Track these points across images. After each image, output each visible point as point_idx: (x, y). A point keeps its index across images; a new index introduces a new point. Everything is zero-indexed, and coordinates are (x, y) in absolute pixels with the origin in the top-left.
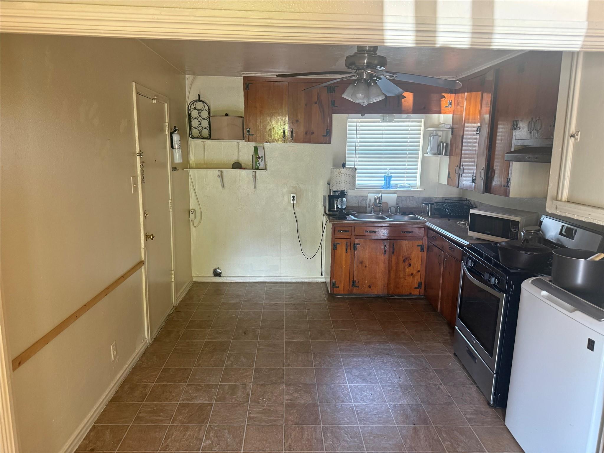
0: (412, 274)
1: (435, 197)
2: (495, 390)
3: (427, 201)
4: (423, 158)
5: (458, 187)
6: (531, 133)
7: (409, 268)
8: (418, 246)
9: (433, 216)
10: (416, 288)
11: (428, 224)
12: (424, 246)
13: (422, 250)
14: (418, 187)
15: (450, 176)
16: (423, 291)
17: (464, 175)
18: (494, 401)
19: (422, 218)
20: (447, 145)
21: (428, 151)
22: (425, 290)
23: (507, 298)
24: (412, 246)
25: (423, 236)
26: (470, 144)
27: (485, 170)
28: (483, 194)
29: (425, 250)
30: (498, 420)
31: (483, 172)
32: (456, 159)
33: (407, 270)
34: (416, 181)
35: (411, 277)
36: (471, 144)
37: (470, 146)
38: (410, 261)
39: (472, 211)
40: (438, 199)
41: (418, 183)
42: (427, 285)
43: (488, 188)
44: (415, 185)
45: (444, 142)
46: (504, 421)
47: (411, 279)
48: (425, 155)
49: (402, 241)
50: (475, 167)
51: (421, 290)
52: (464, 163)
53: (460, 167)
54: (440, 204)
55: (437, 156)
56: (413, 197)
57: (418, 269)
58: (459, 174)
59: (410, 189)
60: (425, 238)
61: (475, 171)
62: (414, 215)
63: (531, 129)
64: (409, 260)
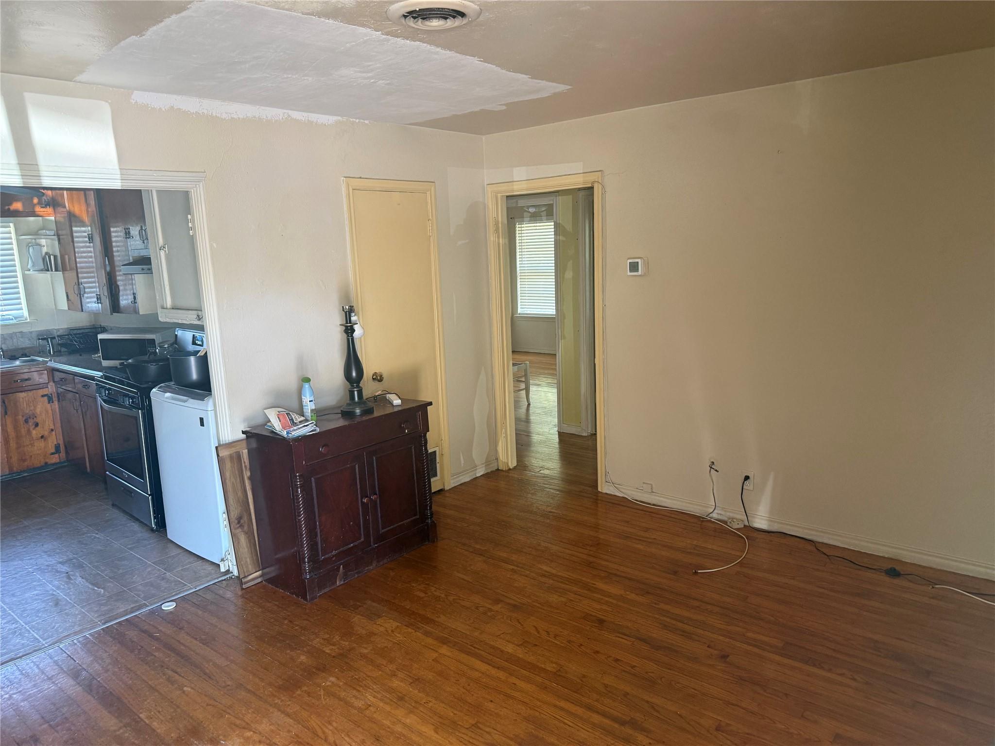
0: (42, 437)
1: (56, 328)
2: (154, 513)
3: (45, 336)
4: (25, 277)
5: (82, 311)
6: (144, 242)
7: (37, 428)
8: (43, 396)
9: (58, 353)
10: (52, 454)
11: (49, 364)
12: (51, 394)
13: (50, 400)
14: (27, 317)
15: (70, 298)
16: (64, 455)
17: (86, 295)
18: (156, 524)
19: (41, 359)
20: (55, 257)
21: (29, 267)
22: (67, 452)
23: (143, 414)
24: (34, 398)
25: (47, 382)
26: (84, 255)
27: (107, 287)
28: (112, 314)
29: (55, 399)
30: (161, 538)
31: (105, 288)
32: (72, 275)
33: (34, 432)
34: (21, 309)
35: (41, 441)
36: (86, 254)
37: (85, 257)
38: (35, 419)
39: (100, 336)
40: (61, 331)
41: (25, 313)
42: (69, 446)
43: (115, 307)
44: (22, 316)
45: (51, 254)
46: (167, 536)
47: (41, 444)
48: (27, 272)
49: (17, 393)
50: (97, 284)
51: (60, 454)
52: (82, 280)
53: (79, 285)
54: (66, 337)
55: (46, 273)
56: (22, 332)
57: (51, 428)
58: (80, 294)
59: (14, 321)
60: (51, 383)
61: (98, 290)
62: (30, 357)
63: (143, 238)
64: (33, 419)
